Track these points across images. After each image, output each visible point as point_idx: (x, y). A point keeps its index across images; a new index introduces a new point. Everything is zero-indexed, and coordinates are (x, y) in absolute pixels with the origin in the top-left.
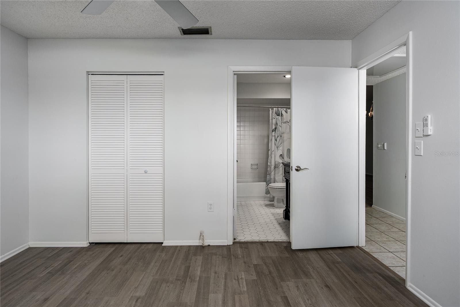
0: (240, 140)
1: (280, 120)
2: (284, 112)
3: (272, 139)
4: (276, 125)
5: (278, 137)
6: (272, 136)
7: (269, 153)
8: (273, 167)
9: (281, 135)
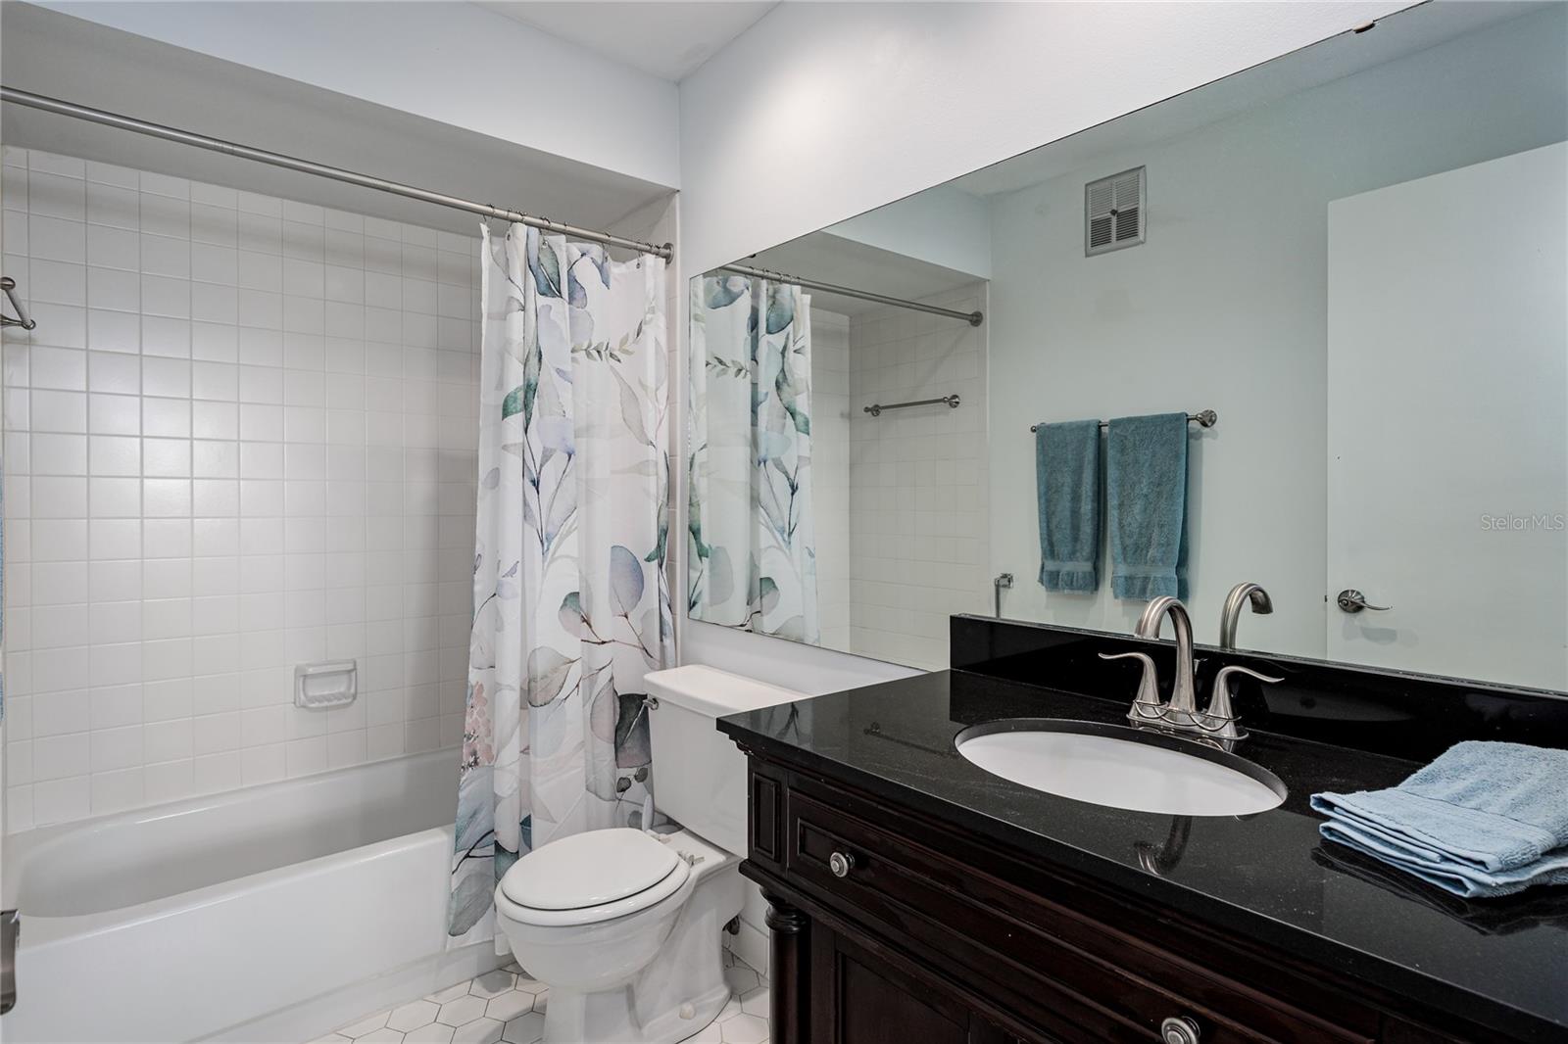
0: (192, 478)
1: (565, 326)
2: (587, 273)
3: (496, 475)
4: (534, 360)
5: (547, 456)
6: (505, 447)
7: (477, 588)
8: (510, 699)
9: (571, 443)
